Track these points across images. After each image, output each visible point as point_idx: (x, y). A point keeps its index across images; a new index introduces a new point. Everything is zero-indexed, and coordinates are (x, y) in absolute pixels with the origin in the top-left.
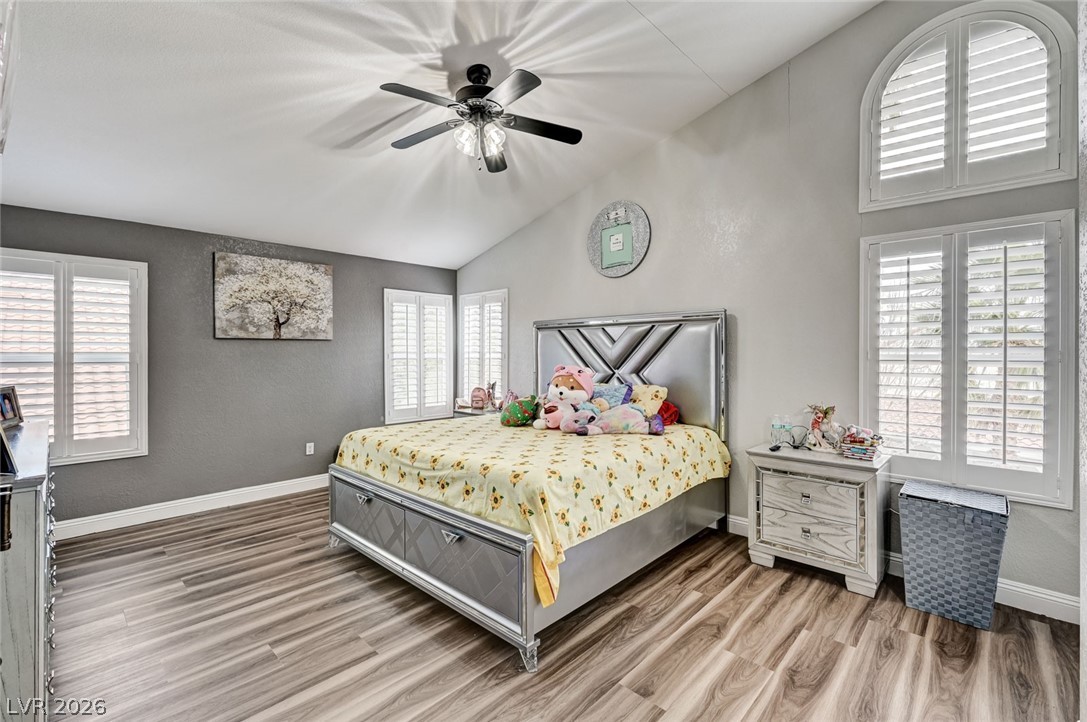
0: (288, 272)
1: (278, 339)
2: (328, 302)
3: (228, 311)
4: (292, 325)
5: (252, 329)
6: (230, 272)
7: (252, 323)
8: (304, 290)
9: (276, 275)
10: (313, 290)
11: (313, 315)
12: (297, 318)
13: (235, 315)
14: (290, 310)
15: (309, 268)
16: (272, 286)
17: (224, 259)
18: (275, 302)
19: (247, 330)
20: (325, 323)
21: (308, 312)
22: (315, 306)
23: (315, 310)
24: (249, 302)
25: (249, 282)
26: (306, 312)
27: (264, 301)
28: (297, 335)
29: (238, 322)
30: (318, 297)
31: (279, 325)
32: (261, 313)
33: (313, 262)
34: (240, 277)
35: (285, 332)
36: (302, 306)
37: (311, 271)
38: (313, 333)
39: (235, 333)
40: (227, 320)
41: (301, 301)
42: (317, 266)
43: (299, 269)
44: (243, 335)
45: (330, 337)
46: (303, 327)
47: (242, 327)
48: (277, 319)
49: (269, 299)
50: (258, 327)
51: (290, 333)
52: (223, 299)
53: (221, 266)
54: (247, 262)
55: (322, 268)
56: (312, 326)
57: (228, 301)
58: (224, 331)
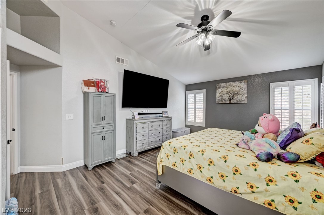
0: (233, 85)
1: (230, 103)
2: (246, 91)
3: (219, 97)
4: (234, 99)
5: (224, 101)
6: (219, 88)
7: (224, 99)
8: (237, 89)
9: (230, 87)
10: (240, 89)
11: (240, 96)
12: (235, 97)
13: (220, 98)
14: (233, 95)
15: (239, 83)
16: (229, 90)
17: (218, 85)
18: (230, 94)
19: (223, 101)
20: (244, 98)
21: (239, 95)
22: (241, 93)
23: (241, 94)
24: (223, 94)
25: (223, 90)
26: (238, 95)
27: (227, 94)
28: (235, 102)
29: (221, 100)
30: (242, 90)
31: (230, 100)
32: (226, 97)
33: (240, 81)
34: (221, 89)
35: (232, 101)
36: (237, 94)
37: (240, 83)
38: (241, 101)
39: (220, 102)
40: (219, 99)
41: (237, 92)
42: (242, 81)
43: (237, 83)
44: (222, 103)
45: (246, 102)
46: (237, 100)
47: (222, 101)
48: (230, 98)
49: (228, 93)
50: (225, 100)
51: (234, 101)
52: (218, 95)
53: (218, 87)
54: (223, 85)
55: (243, 82)
56: (240, 99)
57: (219, 95)
58: (218, 102)
